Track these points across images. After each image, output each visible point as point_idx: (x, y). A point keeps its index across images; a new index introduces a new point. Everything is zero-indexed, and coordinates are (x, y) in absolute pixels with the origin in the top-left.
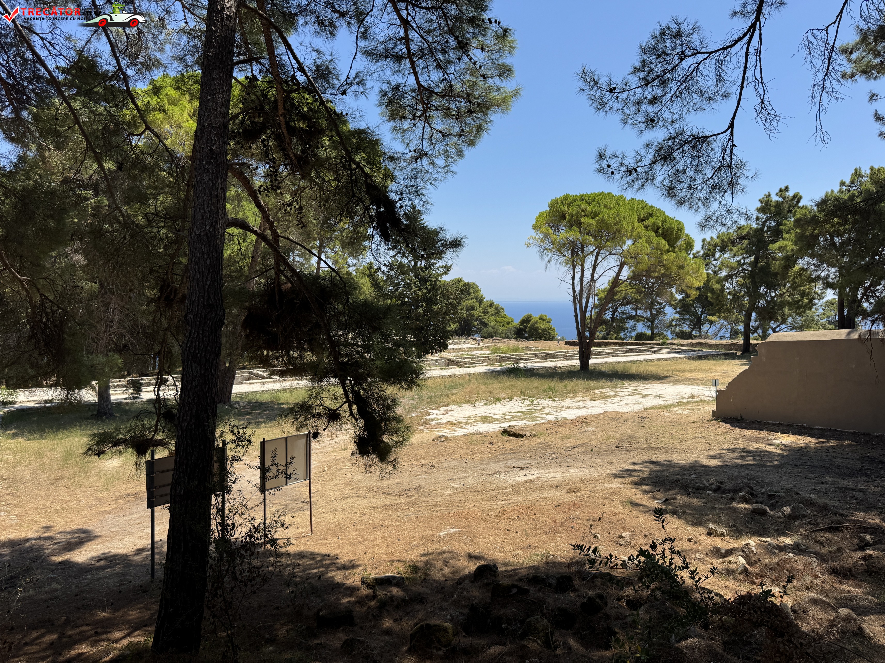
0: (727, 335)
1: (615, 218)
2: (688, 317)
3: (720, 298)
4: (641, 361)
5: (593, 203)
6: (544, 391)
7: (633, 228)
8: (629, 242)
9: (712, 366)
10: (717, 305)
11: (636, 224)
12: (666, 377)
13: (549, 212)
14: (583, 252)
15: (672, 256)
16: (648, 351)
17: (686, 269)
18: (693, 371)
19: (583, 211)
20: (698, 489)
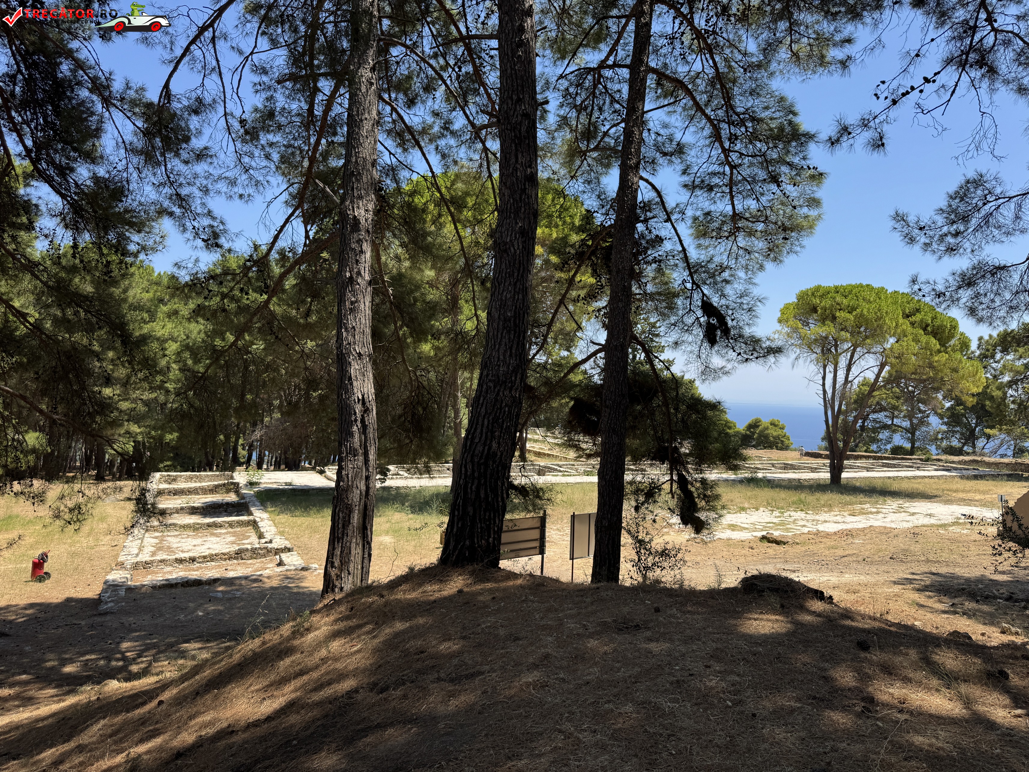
0: (1010, 453)
1: (876, 313)
2: (958, 429)
3: (1002, 407)
4: (902, 478)
5: (850, 296)
6: (794, 503)
7: (897, 325)
8: (892, 340)
9: (991, 488)
10: (998, 415)
11: (901, 321)
12: (936, 496)
13: (797, 304)
14: (836, 350)
15: (944, 357)
16: (912, 467)
17: (961, 372)
18: (969, 491)
19: (838, 304)
20: (987, 597)
